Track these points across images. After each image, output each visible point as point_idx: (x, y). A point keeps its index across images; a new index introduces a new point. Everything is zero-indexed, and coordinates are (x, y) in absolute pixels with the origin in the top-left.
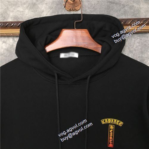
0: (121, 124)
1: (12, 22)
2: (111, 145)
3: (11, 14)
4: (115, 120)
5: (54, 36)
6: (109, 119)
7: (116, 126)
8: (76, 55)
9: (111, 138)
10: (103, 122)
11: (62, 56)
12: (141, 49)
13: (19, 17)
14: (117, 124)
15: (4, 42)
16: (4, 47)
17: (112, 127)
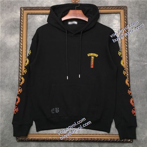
0: (97, 56)
1: (46, 7)
2: (92, 67)
3: (45, 4)
4: (94, 54)
5: (66, 13)
6: (91, 54)
7: (95, 57)
8: (76, 23)
9: (92, 63)
10: (88, 55)
11: (70, 23)
12: (109, 22)
13: (49, 5)
14: (95, 56)
15: (41, 17)
16: (41, 20)
17: (93, 58)
